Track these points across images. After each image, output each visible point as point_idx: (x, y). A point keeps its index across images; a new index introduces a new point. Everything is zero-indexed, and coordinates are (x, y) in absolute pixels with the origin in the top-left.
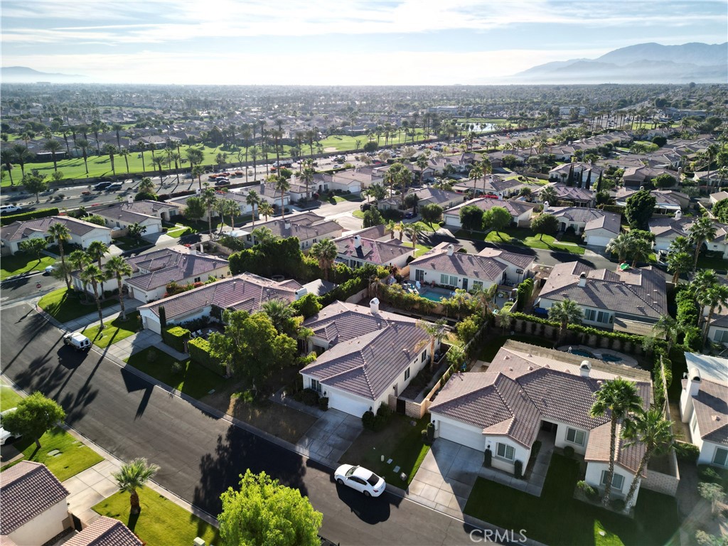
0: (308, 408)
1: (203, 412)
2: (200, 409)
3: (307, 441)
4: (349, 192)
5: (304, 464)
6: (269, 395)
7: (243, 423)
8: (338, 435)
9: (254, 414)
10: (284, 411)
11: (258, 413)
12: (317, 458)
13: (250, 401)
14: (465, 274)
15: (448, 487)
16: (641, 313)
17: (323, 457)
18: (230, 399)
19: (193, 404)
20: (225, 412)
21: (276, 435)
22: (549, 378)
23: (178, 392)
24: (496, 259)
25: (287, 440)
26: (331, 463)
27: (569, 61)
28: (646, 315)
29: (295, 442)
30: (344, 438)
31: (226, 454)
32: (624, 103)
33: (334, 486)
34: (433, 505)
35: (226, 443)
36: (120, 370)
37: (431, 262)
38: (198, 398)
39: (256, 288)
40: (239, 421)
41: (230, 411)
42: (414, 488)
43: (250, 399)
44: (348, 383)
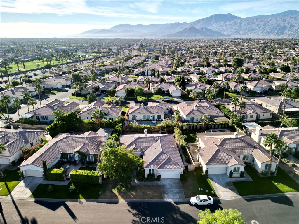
0: (152, 182)
1: (107, 203)
2: (104, 203)
3: (166, 195)
4: (57, 88)
5: (175, 205)
6: (130, 184)
7: (131, 200)
8: (175, 188)
9: (133, 195)
10: (144, 187)
11: (134, 193)
12: (177, 200)
13: (124, 190)
14: (153, 114)
15: (228, 190)
16: (218, 115)
17: (178, 199)
18: (114, 193)
19: (97, 202)
20: (118, 199)
21: (151, 199)
22: (228, 141)
23: (83, 200)
24: (158, 106)
25: (158, 198)
26: (183, 199)
27: (99, 29)
28: (219, 115)
29: (162, 198)
30: (178, 188)
31: (140, 216)
32: (130, 46)
33: (194, 208)
34: (230, 198)
35: (135, 212)
36: (34, 203)
37: (137, 111)
38: (97, 198)
39: (81, 139)
40: (128, 200)
41: (119, 197)
42: (219, 195)
43: (123, 189)
44: (168, 165)
